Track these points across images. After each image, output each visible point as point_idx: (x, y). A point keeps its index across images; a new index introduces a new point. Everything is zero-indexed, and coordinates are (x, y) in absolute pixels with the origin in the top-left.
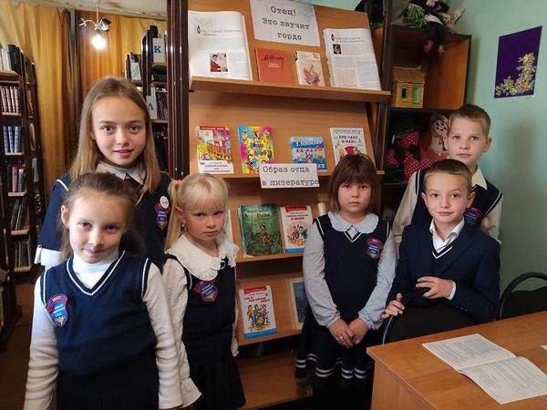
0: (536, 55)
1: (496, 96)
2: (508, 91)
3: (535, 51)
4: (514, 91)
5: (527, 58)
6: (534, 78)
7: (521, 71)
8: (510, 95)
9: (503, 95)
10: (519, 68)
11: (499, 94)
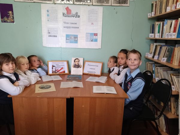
0: (13, 12)
1: (2, 22)
2: (6, 21)
3: (12, 10)
4: (9, 21)
5: (10, 12)
6: (13, 18)
7: (9, 16)
8: (7, 22)
9: (5, 22)
10: (8, 15)
11: (3, 21)
